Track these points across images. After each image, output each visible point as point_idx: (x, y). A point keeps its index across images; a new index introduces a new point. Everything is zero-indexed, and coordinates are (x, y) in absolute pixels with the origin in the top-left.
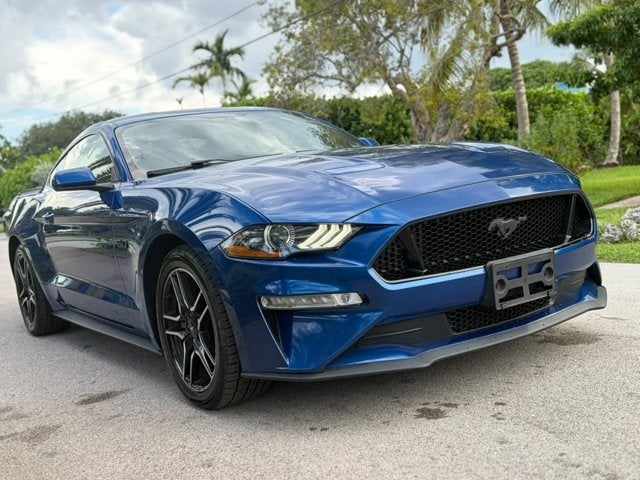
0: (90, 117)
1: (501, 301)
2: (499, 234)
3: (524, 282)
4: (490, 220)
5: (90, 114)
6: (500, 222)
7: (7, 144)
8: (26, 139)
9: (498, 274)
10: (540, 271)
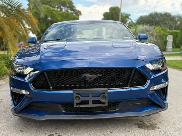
0: (159, 14)
1: (77, 104)
2: (87, 79)
3: (91, 99)
4: (83, 74)
5: (159, 13)
6: (88, 75)
7: (132, 21)
8: (138, 20)
9: (76, 94)
10: (99, 96)
